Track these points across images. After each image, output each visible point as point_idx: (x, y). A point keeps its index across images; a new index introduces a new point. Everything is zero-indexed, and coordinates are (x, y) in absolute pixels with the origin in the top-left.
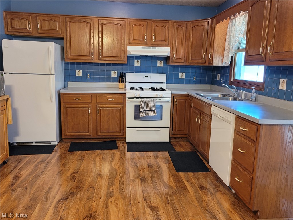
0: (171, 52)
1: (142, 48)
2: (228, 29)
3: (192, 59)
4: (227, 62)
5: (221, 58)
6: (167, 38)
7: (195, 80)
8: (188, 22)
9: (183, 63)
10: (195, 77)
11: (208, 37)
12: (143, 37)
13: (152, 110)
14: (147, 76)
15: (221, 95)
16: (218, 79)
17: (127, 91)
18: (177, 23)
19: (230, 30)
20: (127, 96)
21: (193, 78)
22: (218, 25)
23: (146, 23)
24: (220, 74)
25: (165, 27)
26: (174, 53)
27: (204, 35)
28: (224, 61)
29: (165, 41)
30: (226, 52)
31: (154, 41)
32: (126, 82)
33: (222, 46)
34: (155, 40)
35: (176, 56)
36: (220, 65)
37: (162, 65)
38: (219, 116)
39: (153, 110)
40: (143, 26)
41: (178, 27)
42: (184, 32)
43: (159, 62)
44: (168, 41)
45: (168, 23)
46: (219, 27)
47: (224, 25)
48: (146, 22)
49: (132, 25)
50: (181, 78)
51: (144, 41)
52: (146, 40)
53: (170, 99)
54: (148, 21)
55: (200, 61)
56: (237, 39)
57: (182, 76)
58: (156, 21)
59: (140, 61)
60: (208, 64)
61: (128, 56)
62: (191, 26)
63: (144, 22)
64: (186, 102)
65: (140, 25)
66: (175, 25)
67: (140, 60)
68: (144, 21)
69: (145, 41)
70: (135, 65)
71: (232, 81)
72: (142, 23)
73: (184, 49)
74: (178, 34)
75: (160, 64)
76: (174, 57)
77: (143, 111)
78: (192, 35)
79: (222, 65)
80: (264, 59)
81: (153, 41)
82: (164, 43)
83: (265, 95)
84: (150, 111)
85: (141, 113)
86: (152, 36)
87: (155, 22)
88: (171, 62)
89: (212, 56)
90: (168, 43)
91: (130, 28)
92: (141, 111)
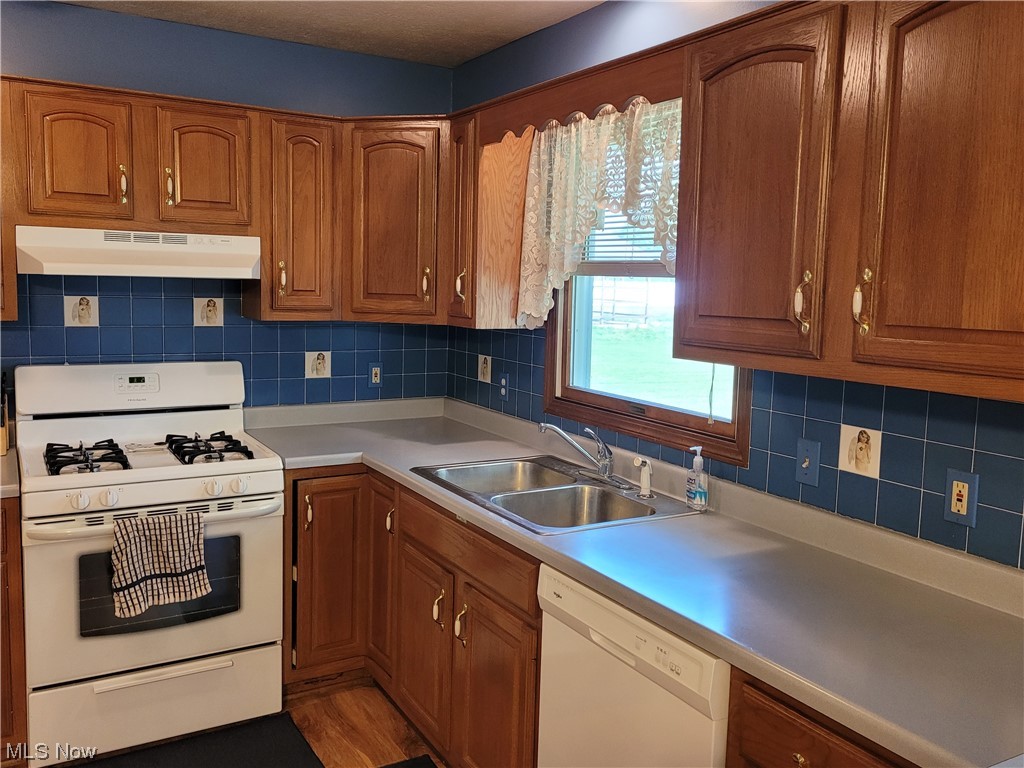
0: (269, 257)
1: (107, 238)
2: (532, 171)
3: (368, 295)
4: (533, 312)
5: (507, 297)
6: (240, 192)
7: (376, 380)
8: (341, 121)
9: (327, 310)
10: (376, 370)
11: (441, 199)
12: (113, 183)
13: (187, 573)
14: (140, 380)
15: (524, 466)
16: (480, 379)
17: (27, 484)
18: (289, 122)
19: (539, 174)
20: (27, 512)
21: (368, 373)
22: (488, 151)
23: (124, 111)
24: (489, 358)
25: (229, 139)
26: (282, 264)
27: (424, 189)
28: (520, 310)
29: (229, 205)
30: (527, 270)
31: (177, 206)
32: (18, 418)
33: (508, 244)
34: (178, 199)
35: (291, 280)
36: (505, 326)
37: (218, 320)
38: (595, 638)
39: (192, 571)
40: (108, 124)
41: (297, 140)
42: (325, 167)
43: (199, 303)
44: (250, 207)
45: (244, 117)
46: (496, 160)
47: (514, 149)
48: (124, 104)
49: (36, 116)
50: (315, 376)
51: (116, 200)
52: (128, 198)
53: (279, 501)
54: (131, 100)
55: (408, 304)
56: (586, 219)
57: (317, 366)
58: (179, 104)
59: (94, 301)
60: (446, 317)
61: (21, 278)
62: (358, 143)
63: (113, 103)
64: (354, 499)
65: (87, 118)
66: (280, 130)
67: (96, 298)
68: (111, 98)
69: (125, 200)
70: (67, 324)
71: (558, 394)
72: (100, 109)
73: (329, 248)
74: (298, 174)
75: (208, 314)
76: (284, 282)
77: (133, 585)
78: (366, 184)
79: (514, 327)
80: (813, 347)
81: (171, 202)
82: (229, 216)
83: (760, 488)
84: (171, 575)
85: (119, 599)
86: (161, 178)
87: (173, 109)
88: (268, 310)
89: (471, 286)
90: (250, 216)
91: (28, 128)
92: (122, 589)
